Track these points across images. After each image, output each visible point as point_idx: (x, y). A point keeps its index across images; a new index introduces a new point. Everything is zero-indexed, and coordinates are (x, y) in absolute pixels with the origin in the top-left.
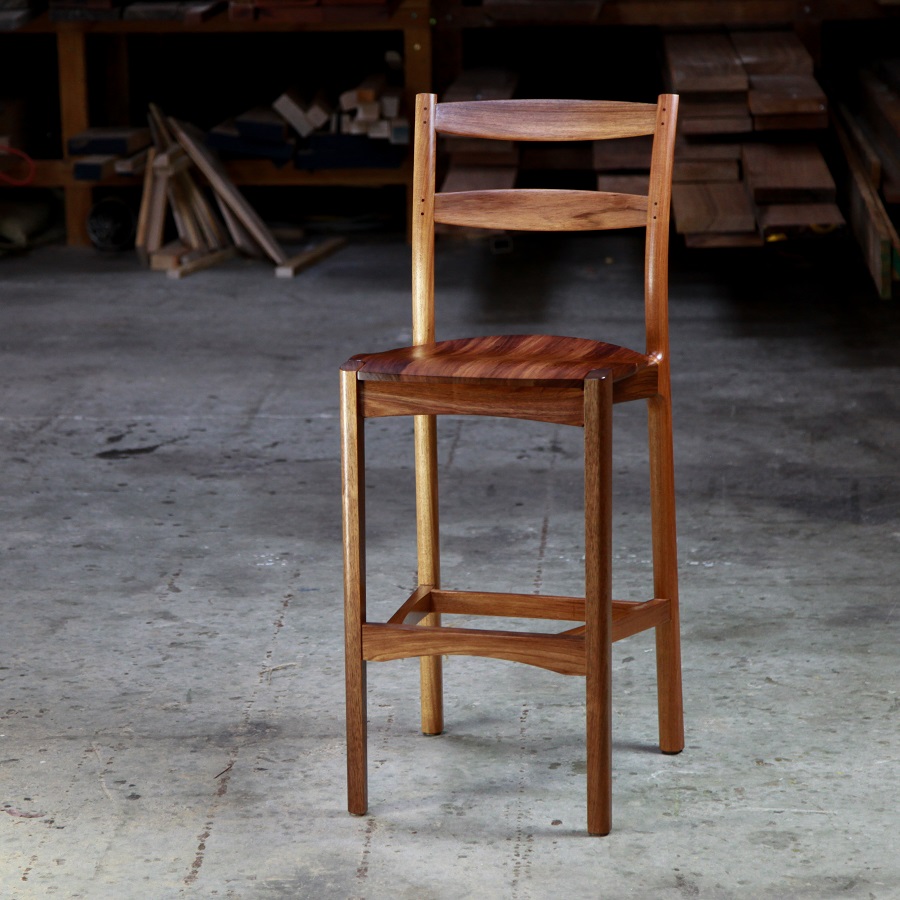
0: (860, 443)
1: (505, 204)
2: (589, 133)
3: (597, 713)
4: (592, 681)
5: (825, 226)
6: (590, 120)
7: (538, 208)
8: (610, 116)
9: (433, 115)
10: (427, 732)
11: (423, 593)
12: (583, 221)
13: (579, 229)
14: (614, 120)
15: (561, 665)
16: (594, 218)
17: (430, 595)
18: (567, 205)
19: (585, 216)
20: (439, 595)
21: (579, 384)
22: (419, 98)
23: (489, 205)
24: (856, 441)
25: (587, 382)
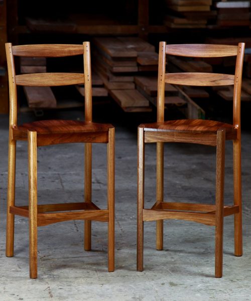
0: (204, 179)
1: (188, 77)
2: (215, 55)
3: (219, 238)
4: (217, 227)
5: (181, 104)
6: (216, 51)
7: (199, 79)
8: (222, 49)
9: (165, 49)
10: (158, 249)
11: (158, 203)
12: (213, 83)
13: (212, 85)
14: (224, 51)
15: (207, 223)
16: (217, 82)
17: (161, 203)
18: (208, 78)
19: (214, 81)
20: (164, 203)
21: (216, 133)
22: (160, 43)
23: (183, 77)
24: (202, 179)
25: (218, 132)
